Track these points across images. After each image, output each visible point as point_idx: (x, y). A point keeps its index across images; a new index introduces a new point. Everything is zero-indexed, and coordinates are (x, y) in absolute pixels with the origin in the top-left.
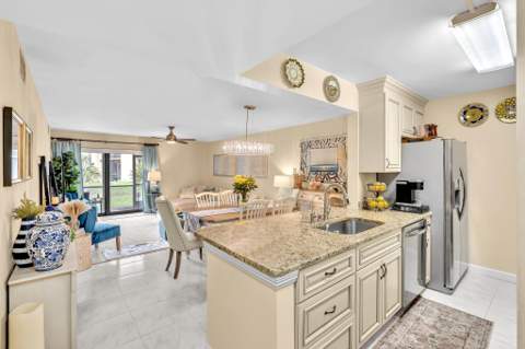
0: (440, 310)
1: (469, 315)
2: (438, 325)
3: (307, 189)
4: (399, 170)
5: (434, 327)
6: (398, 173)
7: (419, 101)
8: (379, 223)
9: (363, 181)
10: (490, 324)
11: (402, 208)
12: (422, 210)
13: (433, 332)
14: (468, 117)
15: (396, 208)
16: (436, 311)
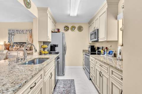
0: (63, 81)
1: (69, 80)
2: (64, 86)
3: (12, 51)
4: (51, 41)
5: (63, 87)
6: (51, 42)
7: (55, 22)
8: (48, 58)
9: (39, 44)
10: (73, 80)
11: (52, 53)
12: (57, 53)
13: (63, 89)
14: (66, 29)
15: (50, 53)
16: (63, 82)
